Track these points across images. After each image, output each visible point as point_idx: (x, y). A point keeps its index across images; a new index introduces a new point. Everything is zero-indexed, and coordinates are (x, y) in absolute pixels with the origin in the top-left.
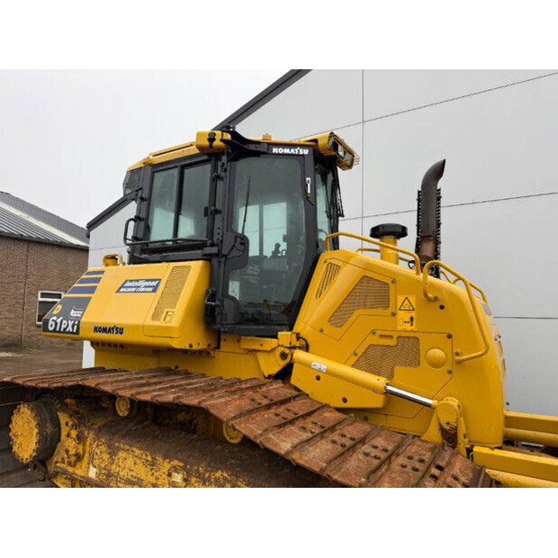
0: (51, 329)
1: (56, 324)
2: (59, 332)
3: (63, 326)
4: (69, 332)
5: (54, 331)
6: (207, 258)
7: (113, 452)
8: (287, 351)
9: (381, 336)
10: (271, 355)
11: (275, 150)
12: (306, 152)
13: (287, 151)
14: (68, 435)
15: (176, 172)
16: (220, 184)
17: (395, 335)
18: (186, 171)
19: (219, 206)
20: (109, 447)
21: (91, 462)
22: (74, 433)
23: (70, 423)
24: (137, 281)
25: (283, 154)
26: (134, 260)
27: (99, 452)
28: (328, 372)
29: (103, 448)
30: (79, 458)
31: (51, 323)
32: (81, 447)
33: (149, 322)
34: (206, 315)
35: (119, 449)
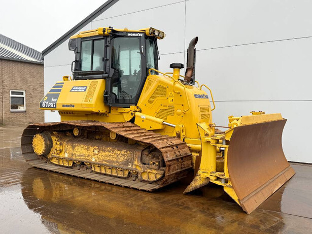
0: (44, 106)
1: (46, 104)
2: (48, 107)
3: (49, 105)
4: (52, 108)
5: (45, 107)
6: (104, 78)
7: (73, 147)
8: (133, 112)
9: (164, 106)
10: (128, 114)
11: (129, 35)
12: (141, 35)
13: (134, 35)
14: (56, 144)
15: (91, 42)
16: (108, 48)
17: (168, 105)
18: (95, 42)
19: (108, 58)
20: (72, 146)
21: (66, 151)
22: (58, 143)
23: (57, 140)
24: (78, 87)
25: (132, 36)
26: (75, 78)
27: (68, 148)
28: (146, 119)
29: (70, 147)
30: (61, 151)
31: (43, 104)
32: (61, 147)
33: (84, 103)
34: (104, 100)
35: (76, 146)
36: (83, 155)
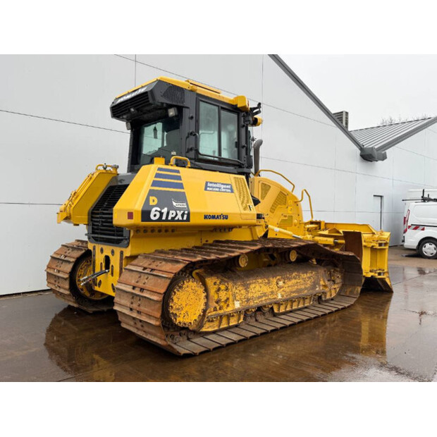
1: (161, 214)
3: (171, 216)
4: (178, 220)
5: (160, 219)
7: (247, 287)
9: (284, 216)
10: (262, 227)
17: (287, 215)
20: (244, 285)
21: (235, 299)
22: (222, 287)
23: (218, 282)
27: (238, 291)
28: (279, 232)
29: (241, 288)
33: (243, 211)
35: (250, 284)
36: (265, 295)
